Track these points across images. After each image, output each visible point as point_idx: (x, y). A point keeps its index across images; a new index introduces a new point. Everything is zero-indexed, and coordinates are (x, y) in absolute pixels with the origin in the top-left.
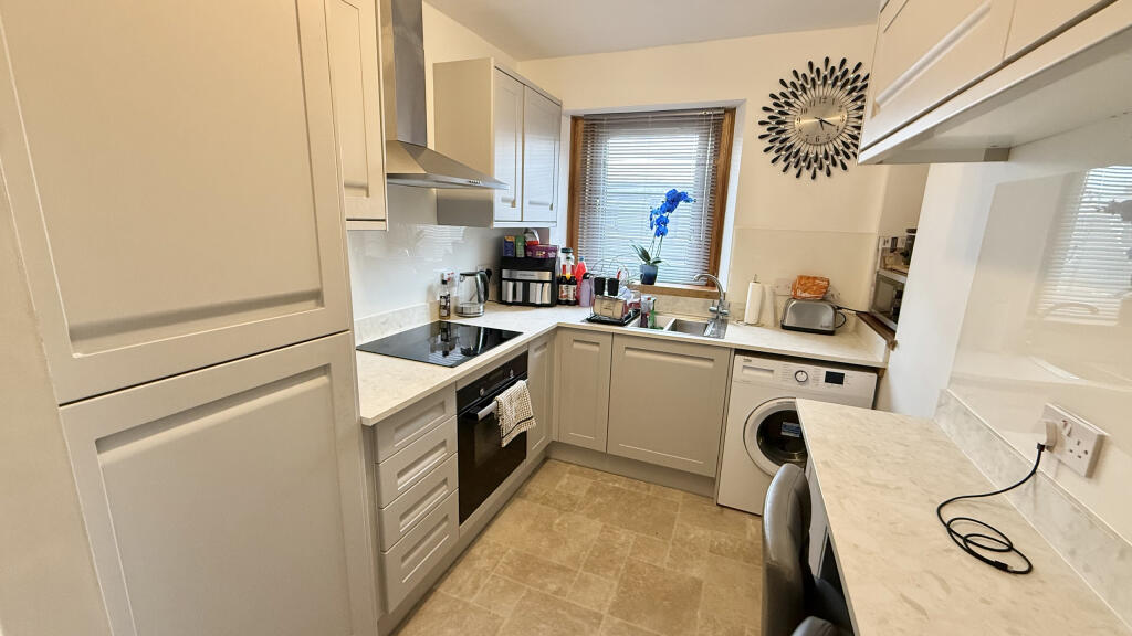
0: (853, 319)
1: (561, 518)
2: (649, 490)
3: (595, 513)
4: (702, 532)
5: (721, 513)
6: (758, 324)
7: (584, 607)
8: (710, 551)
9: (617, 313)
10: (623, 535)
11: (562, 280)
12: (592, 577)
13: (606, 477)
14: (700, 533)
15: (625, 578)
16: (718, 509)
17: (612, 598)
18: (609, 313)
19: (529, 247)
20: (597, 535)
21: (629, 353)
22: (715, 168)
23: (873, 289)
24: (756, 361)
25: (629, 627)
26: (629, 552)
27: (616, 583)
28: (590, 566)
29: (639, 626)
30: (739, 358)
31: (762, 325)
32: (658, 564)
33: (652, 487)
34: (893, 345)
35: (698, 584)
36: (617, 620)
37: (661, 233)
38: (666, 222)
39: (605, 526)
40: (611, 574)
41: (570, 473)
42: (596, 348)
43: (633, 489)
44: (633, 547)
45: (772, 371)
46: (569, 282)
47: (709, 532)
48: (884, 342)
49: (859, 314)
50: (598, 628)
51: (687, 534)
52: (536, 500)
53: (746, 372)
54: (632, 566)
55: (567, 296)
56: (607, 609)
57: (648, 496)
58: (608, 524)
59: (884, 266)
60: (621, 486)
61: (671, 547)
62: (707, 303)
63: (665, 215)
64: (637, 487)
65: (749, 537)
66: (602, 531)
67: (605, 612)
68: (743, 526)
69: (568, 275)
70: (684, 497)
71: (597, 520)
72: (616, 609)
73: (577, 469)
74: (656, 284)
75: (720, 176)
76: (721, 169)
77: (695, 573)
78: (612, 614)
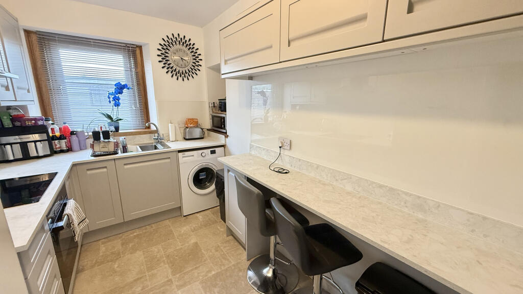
0: (206, 132)
1: (117, 263)
2: (152, 227)
3: (134, 250)
4: (185, 228)
5: (187, 218)
6: (176, 140)
7: (161, 283)
8: (193, 231)
9: (111, 148)
10: (155, 249)
11: (54, 138)
12: (155, 271)
13: (126, 234)
14: (185, 229)
15: (169, 262)
16: (185, 218)
17: (170, 271)
18: (106, 150)
19: (14, 119)
20: (143, 257)
21: (126, 167)
22: (137, 73)
23: (211, 120)
24: (187, 153)
25: (184, 273)
26: (163, 252)
27: (167, 266)
28: (150, 269)
29: (187, 270)
30: (180, 154)
31: (178, 141)
32: (178, 248)
33: (153, 225)
34: (227, 136)
35: (196, 243)
36: (178, 276)
37: (117, 105)
38: (118, 99)
39: (143, 251)
40: (162, 264)
41: (102, 244)
42: (105, 170)
43: (144, 231)
44: (163, 250)
45: (193, 156)
46: (60, 138)
47: (188, 227)
48: (224, 136)
49: (208, 130)
50: (173, 284)
51: (180, 232)
52: (92, 267)
53: (184, 159)
54: (168, 256)
55: (60, 147)
56: (171, 276)
57: (154, 230)
58: (145, 250)
59: (213, 112)
60: (138, 233)
61: (178, 240)
62: (150, 136)
63: (117, 96)
64: (146, 229)
65: (201, 220)
66: (144, 254)
67: (170, 277)
68: (197, 217)
69: (58, 134)
70: (169, 221)
71: (138, 252)
72: (174, 273)
73: (106, 240)
74: (120, 131)
75: (140, 77)
76: (140, 74)
77: (193, 241)
78: (174, 275)
